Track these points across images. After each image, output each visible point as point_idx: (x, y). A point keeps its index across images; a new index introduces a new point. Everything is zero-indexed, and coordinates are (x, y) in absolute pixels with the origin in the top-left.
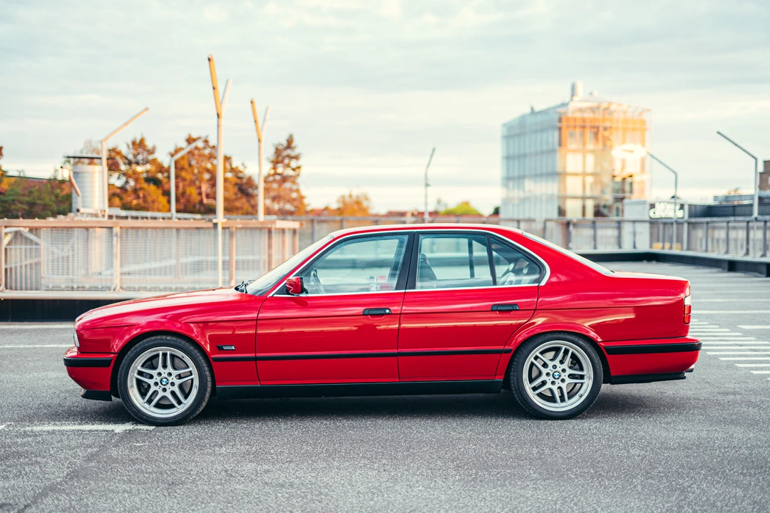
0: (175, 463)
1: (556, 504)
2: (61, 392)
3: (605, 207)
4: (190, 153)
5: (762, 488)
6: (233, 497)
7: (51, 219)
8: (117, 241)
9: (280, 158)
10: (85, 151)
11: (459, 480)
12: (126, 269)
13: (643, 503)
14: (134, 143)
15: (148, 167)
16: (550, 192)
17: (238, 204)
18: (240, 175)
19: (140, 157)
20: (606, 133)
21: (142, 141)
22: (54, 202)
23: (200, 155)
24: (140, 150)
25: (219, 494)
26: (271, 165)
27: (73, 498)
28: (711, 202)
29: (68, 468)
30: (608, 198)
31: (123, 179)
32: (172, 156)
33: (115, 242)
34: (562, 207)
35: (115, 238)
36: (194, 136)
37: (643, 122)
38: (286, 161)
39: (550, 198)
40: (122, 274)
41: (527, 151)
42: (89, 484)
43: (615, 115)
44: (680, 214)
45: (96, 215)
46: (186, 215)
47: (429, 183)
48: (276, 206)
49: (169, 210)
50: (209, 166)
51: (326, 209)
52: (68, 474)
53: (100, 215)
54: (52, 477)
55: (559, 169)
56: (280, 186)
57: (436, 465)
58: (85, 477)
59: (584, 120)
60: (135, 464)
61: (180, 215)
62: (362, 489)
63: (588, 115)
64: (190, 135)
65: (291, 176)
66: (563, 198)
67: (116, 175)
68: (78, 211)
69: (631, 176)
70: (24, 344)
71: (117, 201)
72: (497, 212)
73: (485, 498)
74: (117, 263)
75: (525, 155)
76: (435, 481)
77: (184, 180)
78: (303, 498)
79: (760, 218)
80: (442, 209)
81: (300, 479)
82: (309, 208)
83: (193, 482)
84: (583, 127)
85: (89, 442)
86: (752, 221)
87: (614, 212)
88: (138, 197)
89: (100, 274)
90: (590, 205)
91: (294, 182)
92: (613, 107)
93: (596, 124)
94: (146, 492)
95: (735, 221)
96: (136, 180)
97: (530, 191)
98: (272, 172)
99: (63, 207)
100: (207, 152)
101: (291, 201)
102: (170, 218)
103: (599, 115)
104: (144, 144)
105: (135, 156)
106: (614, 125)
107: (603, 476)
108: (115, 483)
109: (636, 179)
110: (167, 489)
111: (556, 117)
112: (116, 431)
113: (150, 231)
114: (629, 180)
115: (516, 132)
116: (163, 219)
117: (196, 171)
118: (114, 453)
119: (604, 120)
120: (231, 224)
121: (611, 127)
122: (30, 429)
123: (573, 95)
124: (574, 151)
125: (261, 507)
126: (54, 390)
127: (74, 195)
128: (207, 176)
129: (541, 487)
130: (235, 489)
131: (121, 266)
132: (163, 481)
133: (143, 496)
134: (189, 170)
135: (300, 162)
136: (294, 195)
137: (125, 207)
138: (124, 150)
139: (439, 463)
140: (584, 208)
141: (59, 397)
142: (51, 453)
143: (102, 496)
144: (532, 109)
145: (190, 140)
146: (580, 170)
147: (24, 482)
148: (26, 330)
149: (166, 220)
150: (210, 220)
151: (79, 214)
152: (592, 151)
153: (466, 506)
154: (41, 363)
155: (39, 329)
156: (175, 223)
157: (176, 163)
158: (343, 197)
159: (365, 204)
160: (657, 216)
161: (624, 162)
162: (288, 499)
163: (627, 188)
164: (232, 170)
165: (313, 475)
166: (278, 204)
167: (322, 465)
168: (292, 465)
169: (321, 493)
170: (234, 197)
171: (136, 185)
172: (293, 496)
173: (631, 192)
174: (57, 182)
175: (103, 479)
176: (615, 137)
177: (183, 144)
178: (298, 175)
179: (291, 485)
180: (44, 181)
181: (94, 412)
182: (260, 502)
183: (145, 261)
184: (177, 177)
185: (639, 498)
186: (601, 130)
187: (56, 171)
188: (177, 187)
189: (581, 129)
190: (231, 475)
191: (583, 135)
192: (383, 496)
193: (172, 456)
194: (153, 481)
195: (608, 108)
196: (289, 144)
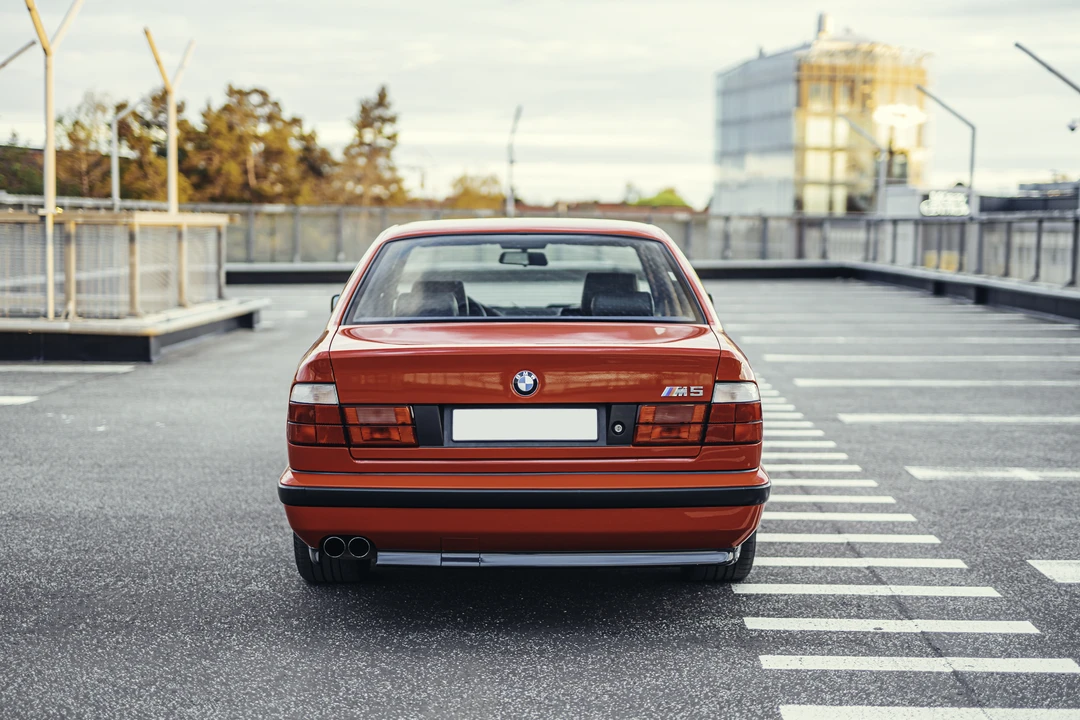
3: (863, 198)
9: (369, 121)
16: (782, 174)
17: (306, 187)
18: (312, 145)
19: (163, 117)
20: (866, 89)
23: (246, 115)
26: (356, 131)
28: (1014, 193)
30: (866, 184)
34: (800, 196)
37: (922, 73)
38: (377, 125)
39: (783, 183)
41: (751, 113)
43: (881, 62)
44: (965, 209)
50: (261, 131)
55: (795, 138)
56: (369, 161)
59: (833, 69)
63: (841, 61)
65: (383, 147)
66: (802, 184)
69: (902, 152)
75: (748, 120)
77: (220, 150)
80: (633, 199)
84: (832, 80)
90: (840, 196)
91: (388, 156)
92: (878, 50)
93: (853, 75)
96: (143, 151)
97: (753, 172)
98: (357, 140)
101: (386, 184)
103: (857, 61)
105: (156, 116)
106: (878, 76)
109: (910, 157)
111: (792, 64)
114: (899, 158)
115: (737, 85)
119: (864, 69)
121: (873, 79)
123: (819, 32)
124: (819, 114)
128: (256, 146)
134: (229, 136)
135: (398, 127)
136: (389, 175)
140: (831, 199)
144: (761, 52)
146: (826, 142)
152: (845, 116)
160: (932, 212)
161: (892, 129)
164: (301, 137)
170: (298, 177)
171: (141, 158)
173: (903, 175)
176: (879, 94)
178: (394, 146)
186: (859, 83)
189: (829, 82)
191: (832, 91)
195: (871, 52)
196: (382, 100)
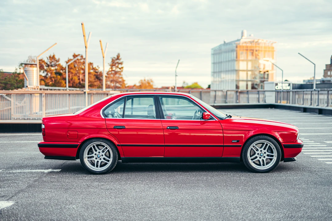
0: (68, 182)
1: (208, 195)
2: (23, 159)
3: (256, 85)
4: (75, 61)
5: (286, 189)
6: (89, 193)
7: (15, 90)
8: (44, 99)
9: (114, 64)
10: (28, 61)
11: (174, 188)
12: (47, 112)
13: (240, 194)
14: (50, 57)
15: (56, 67)
16: (232, 78)
17: (96, 84)
18: (97, 71)
19: (53, 63)
20: (257, 53)
21: (54, 56)
22: (16, 83)
23: (79, 63)
24: (53, 60)
25: (84, 192)
26: (110, 67)
27: (30, 193)
28: (302, 83)
29: (27, 184)
30: (258, 81)
31: (46, 73)
32: (67, 63)
33: (43, 100)
34: (238, 84)
35: (43, 98)
36: (77, 54)
37: (273, 48)
38: (117, 65)
39: (232, 81)
40: (46, 113)
41: (222, 60)
42: (35, 189)
43: (261, 45)
44: (288, 88)
45: (35, 89)
46: (73, 89)
47: (177, 75)
48: (112, 85)
49: (66, 87)
50: (83, 67)
51: (135, 86)
52: (27, 186)
53: (36, 88)
54: (21, 187)
55: (236, 68)
56: (114, 76)
57: (167, 183)
58: (34, 187)
59: (247, 47)
60: (52, 183)
61: (70, 89)
62: (138, 190)
63: (249, 45)
64: (74, 54)
65: (119, 72)
66: (238, 81)
67: (42, 71)
68: (27, 87)
69: (268, 71)
70: (6, 141)
71: (43, 82)
72: (209, 87)
73: (183, 193)
74: (44, 108)
75: (221, 62)
76: (165, 188)
77: (72, 73)
78: (115, 193)
79: (316, 89)
80: (185, 86)
81: (115, 187)
82: (127, 86)
83: (75, 188)
84: (247, 50)
85: (35, 176)
86: (313, 91)
87: (260, 87)
88: (52, 81)
89: (37, 113)
90: (250, 84)
91: (120, 74)
92: (260, 41)
93: (253, 49)
94: (57, 192)
95: (306, 91)
96: (51, 73)
97: (224, 78)
98: (111, 70)
99: (19, 85)
100: (82, 61)
101: (119, 82)
102: (66, 90)
103: (254, 45)
104: (54, 57)
105: (51, 63)
106: (260, 49)
107: (228, 186)
108: (45, 189)
109: (270, 72)
110: (65, 191)
111: (235, 46)
112: (45, 172)
113: (57, 95)
114: (267, 73)
115: (217, 52)
116: (63, 90)
117: (77, 69)
118: (44, 179)
119: (256, 47)
120: (91, 92)
121: (259, 50)
122: (11, 171)
123: (242, 36)
124: (243, 60)
125: (100, 196)
126: (19, 158)
127: (25, 80)
128: (82, 71)
129: (204, 189)
130: (90, 191)
131: (46, 110)
132: (63, 188)
133: (56, 193)
134: (74, 69)
135: (123, 66)
136: (120, 80)
137: (47, 85)
138: (46, 60)
139: (168, 182)
140: (247, 85)
141: (22, 160)
142: (21, 179)
143: (41, 193)
144: (225, 42)
145: (75, 56)
146: (245, 69)
147: (11, 189)
148: (6, 136)
149: (64, 91)
150: (83, 91)
151: (27, 88)
152: (251, 60)
153: (175, 195)
154: (14, 148)
155: (12, 136)
156: (68, 92)
157: (68, 66)
158: (142, 80)
159: (151, 83)
160: (279, 89)
161: (264, 65)
162: (110, 194)
163: (266, 76)
164: (93, 69)
165: (120, 186)
166: (113, 84)
167: (123, 183)
168: (112, 183)
169: (122, 192)
170: (94, 81)
171: (51, 75)
172: (112, 193)
173: (268, 78)
174: (17, 74)
175: (41, 188)
176: (261, 55)
177: (72, 58)
178: (122, 71)
179: (111, 189)
180: (11, 74)
181: (36, 165)
182: (99, 194)
183: (56, 108)
184: (69, 72)
185: (239, 193)
186: (254, 51)
187: (16, 69)
188: (69, 76)
189: (246, 51)
190: (89, 186)
191: (247, 54)
192: (145, 192)
193: (67, 180)
194: (59, 188)
195: (257, 42)
196: (118, 58)
